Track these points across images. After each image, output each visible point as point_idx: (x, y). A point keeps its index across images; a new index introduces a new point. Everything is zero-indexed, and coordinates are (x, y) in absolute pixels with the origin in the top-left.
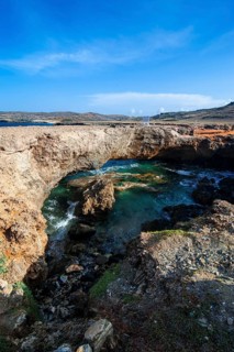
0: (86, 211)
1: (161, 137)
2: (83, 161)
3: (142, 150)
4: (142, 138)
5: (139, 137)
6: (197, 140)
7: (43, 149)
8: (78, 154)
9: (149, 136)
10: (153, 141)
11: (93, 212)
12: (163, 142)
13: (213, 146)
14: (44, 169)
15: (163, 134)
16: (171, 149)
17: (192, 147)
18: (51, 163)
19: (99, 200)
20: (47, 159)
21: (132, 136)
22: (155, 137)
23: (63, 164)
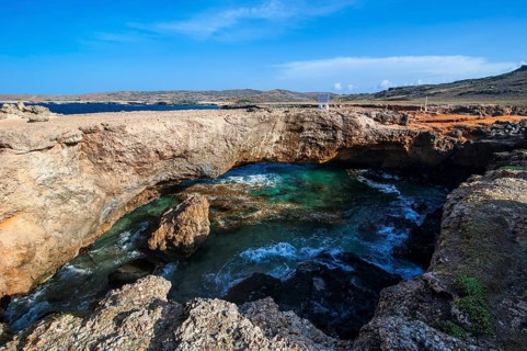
0: (153, 244)
1: (335, 128)
2: (182, 163)
3: (304, 149)
4: (301, 130)
5: (296, 127)
6: (410, 133)
7: (99, 146)
8: (168, 154)
9: (314, 126)
10: (322, 135)
11: (164, 247)
12: (339, 135)
13: (441, 144)
14: (106, 176)
15: (340, 123)
16: (357, 148)
17: (400, 145)
18: (115, 166)
19: (177, 229)
20: (109, 160)
21: (281, 125)
22: (324, 128)
23: (140, 168)
